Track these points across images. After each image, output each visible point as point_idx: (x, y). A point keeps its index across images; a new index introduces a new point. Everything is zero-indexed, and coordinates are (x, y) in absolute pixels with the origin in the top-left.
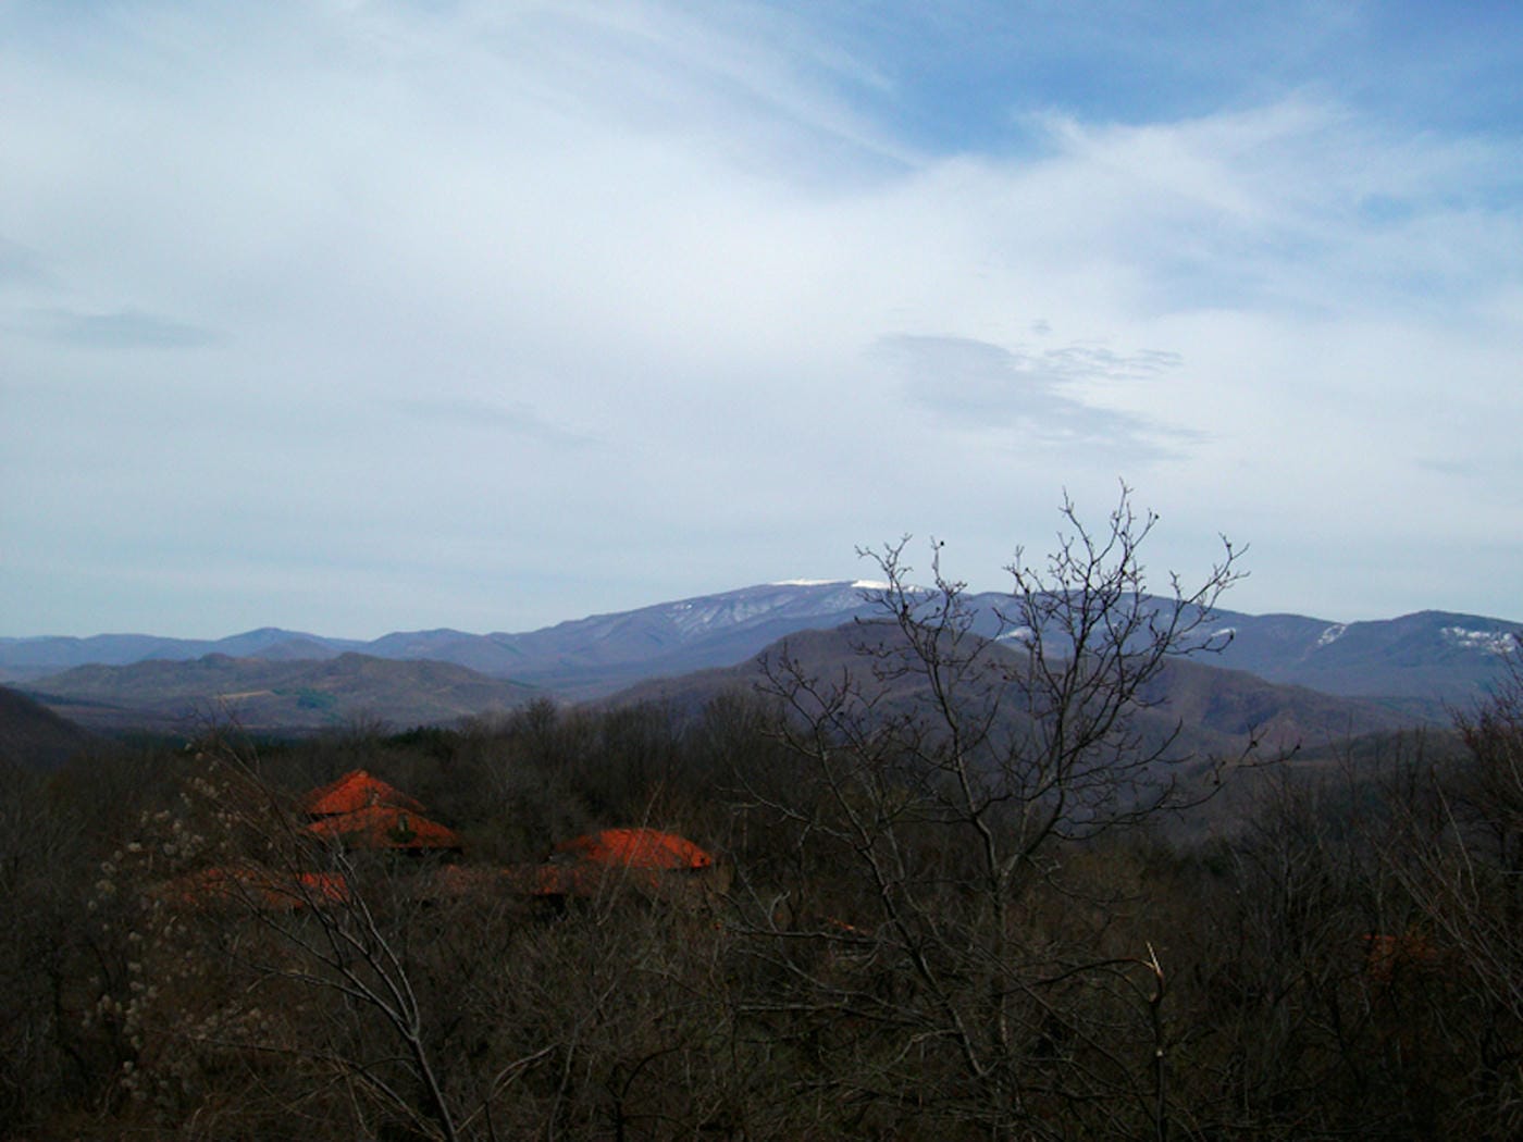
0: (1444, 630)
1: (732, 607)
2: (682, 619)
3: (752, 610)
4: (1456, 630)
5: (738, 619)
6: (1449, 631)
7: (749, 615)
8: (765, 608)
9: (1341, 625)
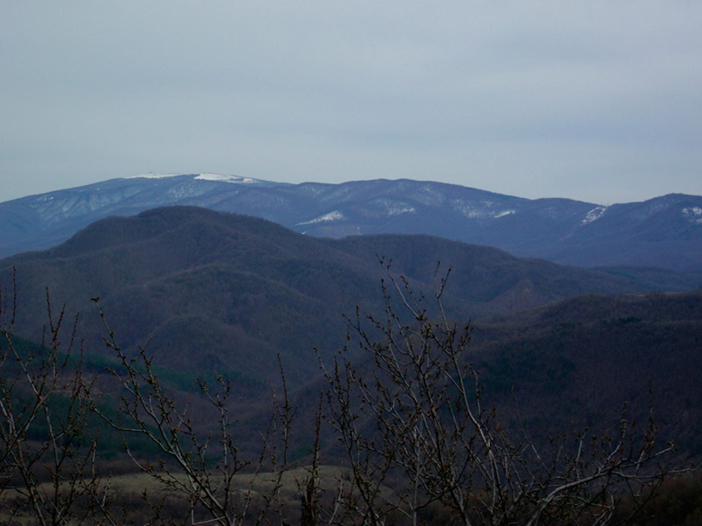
0: (685, 210)
1: (88, 199)
2: (42, 210)
3: (105, 200)
4: (695, 210)
5: (93, 209)
6: (689, 211)
7: (103, 205)
8: (117, 198)
9: (602, 206)
